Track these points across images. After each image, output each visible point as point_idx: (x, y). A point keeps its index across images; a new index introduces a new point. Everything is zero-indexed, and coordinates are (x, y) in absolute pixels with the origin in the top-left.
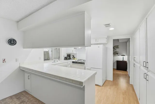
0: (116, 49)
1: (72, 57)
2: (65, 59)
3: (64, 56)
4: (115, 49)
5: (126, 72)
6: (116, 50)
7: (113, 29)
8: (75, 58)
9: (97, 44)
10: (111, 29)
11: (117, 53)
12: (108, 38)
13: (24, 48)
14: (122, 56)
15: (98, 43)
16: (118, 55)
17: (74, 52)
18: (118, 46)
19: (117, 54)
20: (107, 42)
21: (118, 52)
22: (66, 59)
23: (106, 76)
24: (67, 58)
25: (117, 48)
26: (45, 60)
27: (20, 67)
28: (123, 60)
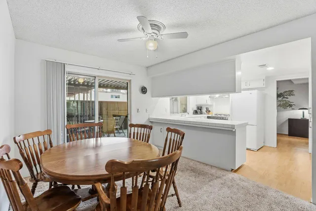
0: (287, 98)
1: (204, 110)
2: (194, 114)
3: (193, 109)
4: (286, 97)
6: (287, 100)
7: (273, 68)
8: (209, 111)
9: (248, 89)
10: (270, 69)
11: (289, 104)
13: (152, 97)
14: (302, 111)
15: (250, 87)
16: (293, 109)
17: (209, 103)
18: (292, 91)
19: (290, 106)
20: (264, 86)
22: (196, 112)
23: (264, 139)
24: (198, 111)
25: (290, 95)
26: (171, 113)
27: (149, 119)
28: (303, 117)
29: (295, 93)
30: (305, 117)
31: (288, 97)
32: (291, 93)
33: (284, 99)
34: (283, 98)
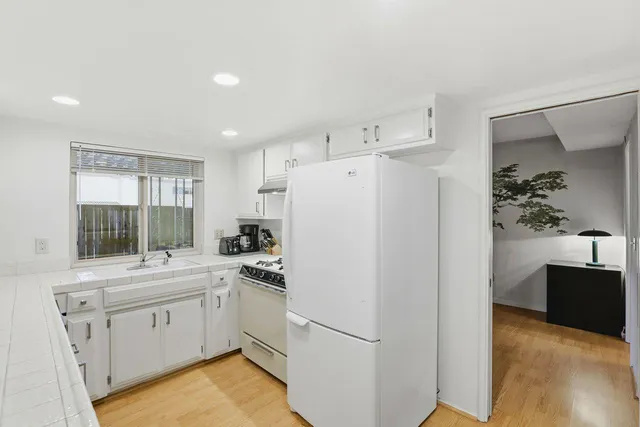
0: (544, 197)
4: (540, 192)
5: (617, 342)
6: (543, 202)
11: (551, 217)
12: (446, 112)
14: (590, 239)
16: (562, 232)
18: (558, 175)
19: (555, 221)
20: (432, 141)
21: (557, 214)
25: (552, 188)
28: (595, 259)
29: (566, 180)
30: (599, 262)
31: (547, 192)
32: (554, 180)
33: (535, 200)
34: (535, 195)
